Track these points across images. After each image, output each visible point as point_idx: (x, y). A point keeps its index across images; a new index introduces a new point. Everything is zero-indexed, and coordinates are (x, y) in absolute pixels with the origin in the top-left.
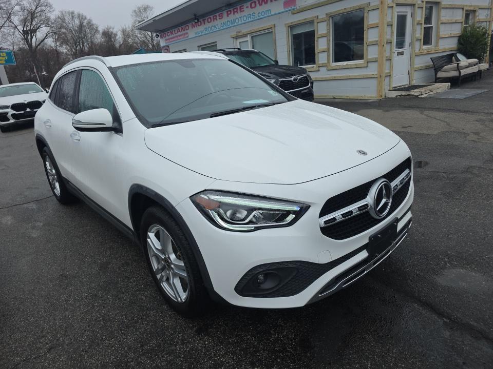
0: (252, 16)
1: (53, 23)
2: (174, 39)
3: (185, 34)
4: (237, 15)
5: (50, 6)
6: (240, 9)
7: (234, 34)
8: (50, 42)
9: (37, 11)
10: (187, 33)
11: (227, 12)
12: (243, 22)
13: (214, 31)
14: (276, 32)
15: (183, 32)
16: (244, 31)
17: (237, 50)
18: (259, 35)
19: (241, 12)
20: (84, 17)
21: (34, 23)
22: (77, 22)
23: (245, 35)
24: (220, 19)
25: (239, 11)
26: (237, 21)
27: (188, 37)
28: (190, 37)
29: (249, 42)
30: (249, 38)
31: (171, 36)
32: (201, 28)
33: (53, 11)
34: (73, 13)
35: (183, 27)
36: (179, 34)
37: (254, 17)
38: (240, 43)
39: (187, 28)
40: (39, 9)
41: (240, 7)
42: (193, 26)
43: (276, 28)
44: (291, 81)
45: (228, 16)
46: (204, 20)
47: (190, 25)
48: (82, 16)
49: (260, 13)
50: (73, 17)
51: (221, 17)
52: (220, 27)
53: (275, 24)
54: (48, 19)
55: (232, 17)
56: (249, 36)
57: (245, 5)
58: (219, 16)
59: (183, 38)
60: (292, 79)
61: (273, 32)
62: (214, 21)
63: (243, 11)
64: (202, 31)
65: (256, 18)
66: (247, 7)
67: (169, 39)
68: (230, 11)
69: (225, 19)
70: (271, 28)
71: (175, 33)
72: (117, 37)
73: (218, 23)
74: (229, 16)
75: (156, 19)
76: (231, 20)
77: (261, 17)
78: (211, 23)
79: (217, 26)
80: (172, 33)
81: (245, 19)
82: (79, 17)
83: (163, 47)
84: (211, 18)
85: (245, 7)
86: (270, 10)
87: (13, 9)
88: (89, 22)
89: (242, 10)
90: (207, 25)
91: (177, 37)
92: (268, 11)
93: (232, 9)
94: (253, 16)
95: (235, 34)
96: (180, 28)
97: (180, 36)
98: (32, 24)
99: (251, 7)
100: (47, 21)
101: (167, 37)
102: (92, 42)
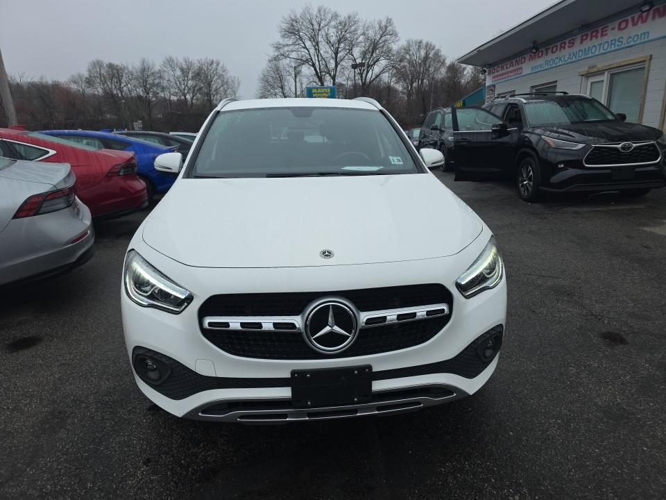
0: (617, 43)
1: (393, 55)
2: (504, 76)
3: (517, 69)
4: (596, 42)
5: (396, 35)
6: (603, 31)
7: (584, 70)
8: (385, 77)
9: (381, 42)
10: (521, 68)
11: (582, 36)
12: (602, 51)
13: (558, 64)
14: (652, 68)
15: (517, 67)
16: (600, 66)
17: (562, 94)
18: (624, 72)
19: (602, 35)
20: (432, 47)
21: (374, 55)
22: (423, 53)
23: (601, 72)
24: (569, 47)
25: (599, 35)
26: (593, 50)
27: (521, 73)
28: (524, 74)
29: (605, 82)
30: (605, 77)
31: (500, 72)
32: (540, 61)
33: (397, 41)
34: (421, 42)
35: (518, 59)
36: (512, 69)
37: (620, 44)
38: (592, 83)
39: (523, 61)
40: (383, 39)
41: (602, 29)
42: (531, 58)
43: (653, 61)
44: (616, 149)
45: (581, 43)
46: (547, 50)
47: (527, 56)
48: (431, 45)
49: (630, 37)
50: (419, 46)
51: (572, 44)
52: (566, 59)
53: (651, 56)
54: (390, 50)
55: (588, 43)
56: (606, 73)
57: (610, 25)
58: (569, 43)
59: (515, 75)
60: (620, 146)
61: (646, 69)
62: (560, 50)
63: (606, 34)
64: (541, 66)
65: (623, 46)
66: (613, 29)
67: (497, 76)
68: (587, 35)
69: (578, 47)
70: (644, 61)
71: (507, 68)
72: (465, 73)
73: (566, 53)
74: (584, 42)
75: (482, 49)
76: (585, 49)
77: (632, 43)
78: (557, 53)
79: (562, 59)
80: (502, 68)
81: (605, 47)
82: (426, 47)
83: (489, 87)
84: (557, 46)
85: (609, 28)
86: (648, 33)
87: (357, 39)
88: (437, 54)
89: (604, 33)
90: (551, 56)
91: (508, 73)
92: (645, 33)
93: (589, 33)
94: (619, 42)
95: (586, 69)
96: (514, 61)
97: (511, 72)
98: (372, 55)
99: (620, 29)
100: (388, 53)
101: (496, 74)
102: (433, 78)
